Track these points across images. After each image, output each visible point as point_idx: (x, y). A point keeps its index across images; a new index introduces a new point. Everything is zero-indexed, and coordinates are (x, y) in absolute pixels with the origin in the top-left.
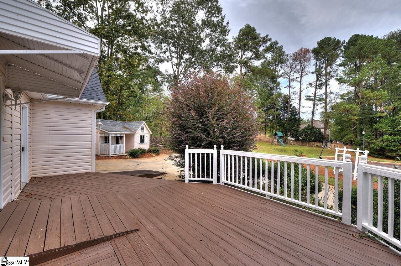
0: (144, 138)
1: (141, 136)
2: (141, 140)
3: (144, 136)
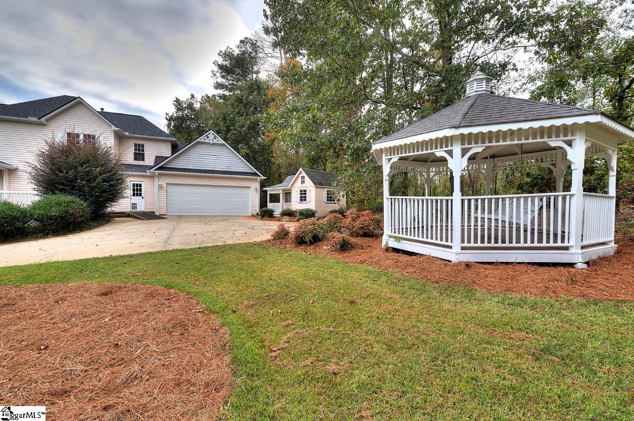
0: (305, 194)
1: (301, 191)
2: (301, 197)
3: (305, 191)
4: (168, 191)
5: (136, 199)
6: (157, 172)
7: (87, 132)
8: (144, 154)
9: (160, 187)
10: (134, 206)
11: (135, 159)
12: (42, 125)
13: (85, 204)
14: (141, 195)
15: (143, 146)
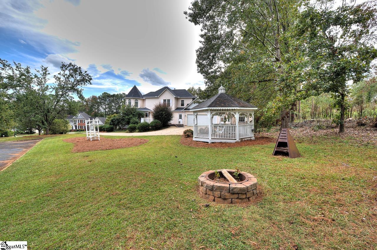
4: (188, 117)
5: (180, 120)
6: (184, 111)
7: (168, 99)
8: (184, 104)
9: (185, 115)
10: (179, 122)
11: (181, 106)
12: (158, 98)
13: (161, 122)
14: (181, 118)
15: (184, 100)
